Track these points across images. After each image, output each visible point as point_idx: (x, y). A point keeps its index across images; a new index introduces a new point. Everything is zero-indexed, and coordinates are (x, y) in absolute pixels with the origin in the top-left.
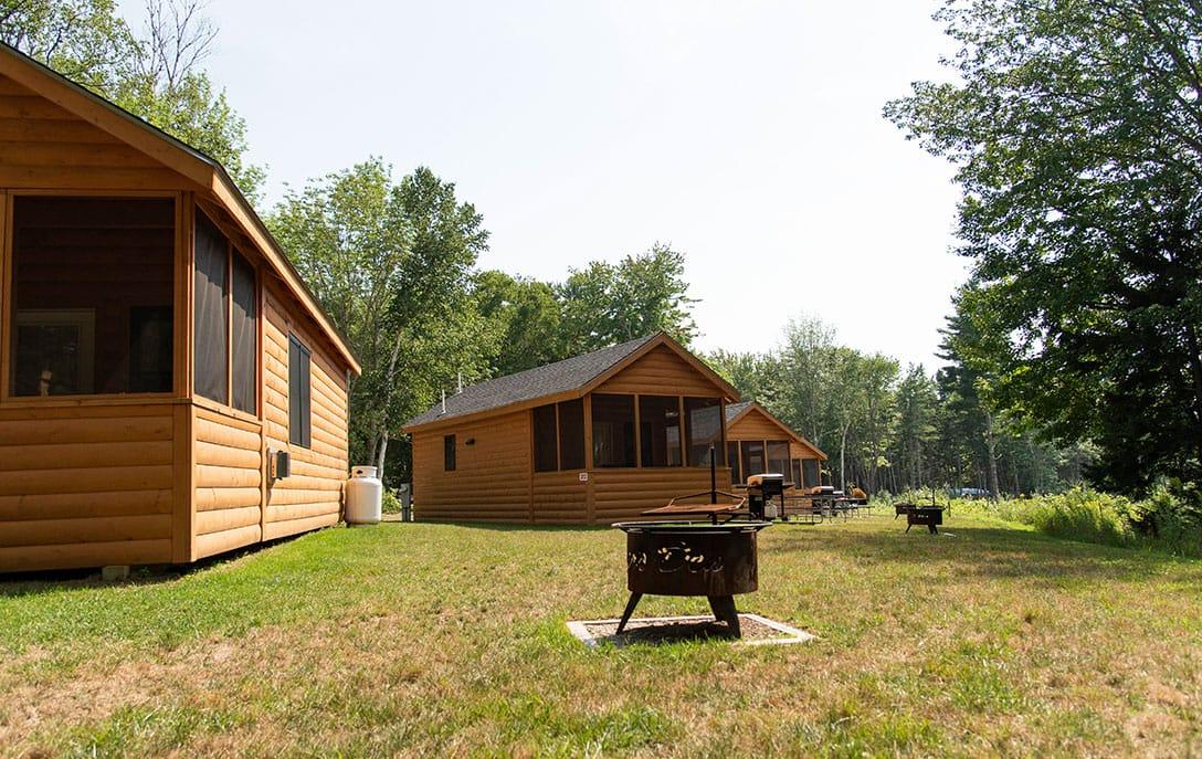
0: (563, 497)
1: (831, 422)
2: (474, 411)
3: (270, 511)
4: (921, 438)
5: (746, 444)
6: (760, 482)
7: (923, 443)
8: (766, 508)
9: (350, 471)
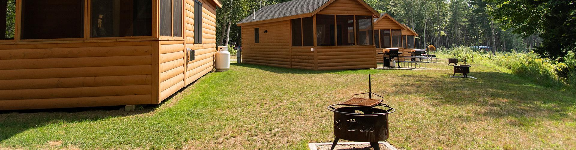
0: (304, 57)
1: (420, 17)
2: (267, 19)
3: (187, 74)
4: (460, 23)
5: (382, 31)
6: (388, 52)
7: (461, 26)
8: (391, 63)
9: (217, 48)
